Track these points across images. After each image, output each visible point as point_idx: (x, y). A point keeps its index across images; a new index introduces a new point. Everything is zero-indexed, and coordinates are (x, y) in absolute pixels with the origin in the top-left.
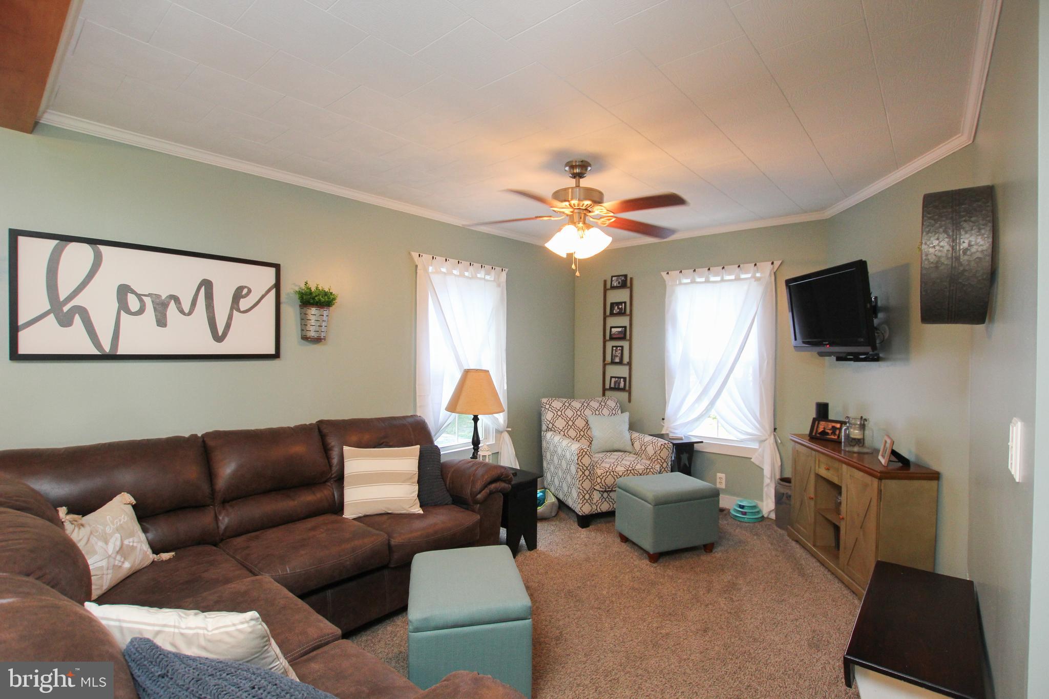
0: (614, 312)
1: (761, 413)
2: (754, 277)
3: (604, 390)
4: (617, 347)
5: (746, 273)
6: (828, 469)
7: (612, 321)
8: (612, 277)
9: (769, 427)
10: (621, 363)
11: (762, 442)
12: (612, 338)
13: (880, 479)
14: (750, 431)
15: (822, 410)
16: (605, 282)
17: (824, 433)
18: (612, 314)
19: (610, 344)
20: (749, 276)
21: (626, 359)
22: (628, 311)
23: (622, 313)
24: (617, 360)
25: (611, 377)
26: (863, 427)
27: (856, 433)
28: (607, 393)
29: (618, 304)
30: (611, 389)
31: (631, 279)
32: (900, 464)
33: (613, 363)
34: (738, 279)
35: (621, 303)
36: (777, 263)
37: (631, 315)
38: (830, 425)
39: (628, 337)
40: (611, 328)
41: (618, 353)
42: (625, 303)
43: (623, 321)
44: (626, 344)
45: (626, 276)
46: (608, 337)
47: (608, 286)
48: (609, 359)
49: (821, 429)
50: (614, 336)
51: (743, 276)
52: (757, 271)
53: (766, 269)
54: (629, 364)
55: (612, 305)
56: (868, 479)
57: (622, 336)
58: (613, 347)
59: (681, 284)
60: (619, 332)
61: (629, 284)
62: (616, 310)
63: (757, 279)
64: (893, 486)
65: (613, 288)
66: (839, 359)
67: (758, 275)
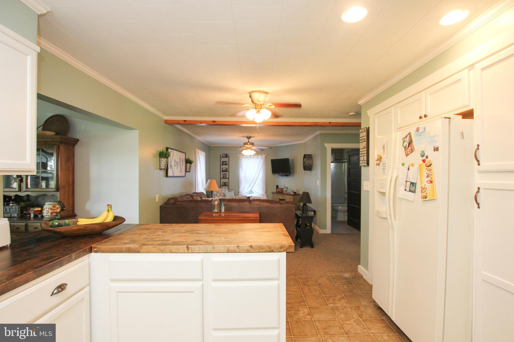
0: (224, 164)
1: (263, 189)
2: (261, 157)
3: (221, 186)
4: (224, 174)
5: (259, 156)
6: (282, 197)
7: (223, 166)
8: (223, 154)
9: (265, 192)
10: (226, 178)
11: (263, 195)
12: (223, 171)
13: (293, 196)
14: (261, 193)
15: (277, 187)
16: (221, 155)
17: (279, 191)
18: (223, 164)
19: (222, 173)
20: (260, 157)
21: (227, 177)
22: (228, 164)
23: (226, 164)
24: (225, 177)
25: (223, 182)
26: (287, 188)
27: (286, 190)
28: (221, 187)
29: (225, 162)
30: (223, 185)
31: (229, 155)
32: (294, 194)
33: (223, 178)
34: (257, 157)
35: (226, 162)
36: (266, 155)
37: (229, 165)
38: (280, 189)
39: (228, 171)
40: (223, 168)
41: (225, 175)
42: (227, 161)
43: (226, 166)
44: (227, 173)
45: (227, 154)
46: (221, 171)
47: (222, 156)
48: (222, 177)
49: (278, 190)
50: (224, 171)
51: (259, 157)
52: (261, 156)
53: (264, 156)
54: (228, 178)
55: (223, 162)
56: (291, 196)
57: (226, 171)
58: (223, 174)
59: (243, 158)
60: (225, 169)
61: (228, 156)
62: (224, 163)
63: (262, 158)
64: (295, 197)
65: (223, 157)
66: (281, 176)
67: (262, 157)
